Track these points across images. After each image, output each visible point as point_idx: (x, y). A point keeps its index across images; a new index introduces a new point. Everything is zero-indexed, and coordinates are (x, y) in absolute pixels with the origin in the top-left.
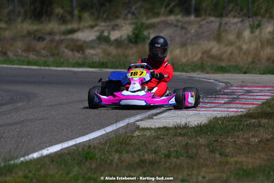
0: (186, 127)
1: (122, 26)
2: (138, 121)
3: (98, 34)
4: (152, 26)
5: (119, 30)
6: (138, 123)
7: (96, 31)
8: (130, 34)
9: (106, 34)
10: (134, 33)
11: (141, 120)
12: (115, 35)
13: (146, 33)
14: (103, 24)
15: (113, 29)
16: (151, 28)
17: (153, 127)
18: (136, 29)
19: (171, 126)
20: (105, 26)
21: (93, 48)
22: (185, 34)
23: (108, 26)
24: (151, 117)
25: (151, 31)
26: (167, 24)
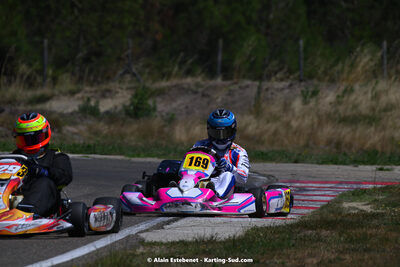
0: (212, 241)
1: (117, 92)
2: (142, 232)
3: (80, 103)
4: (161, 92)
5: (112, 98)
6: (143, 235)
7: (78, 99)
8: (128, 103)
9: (92, 103)
10: (132, 104)
11: (147, 231)
12: (105, 105)
13: (150, 102)
14: (88, 89)
15: (104, 96)
16: (158, 95)
17: (164, 241)
18: (136, 96)
19: (190, 239)
20: (91, 92)
21: (74, 124)
22: (209, 103)
23: (96, 92)
24: (160, 227)
25: (159, 99)
26: (182, 90)
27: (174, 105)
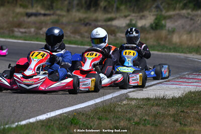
0: (163, 99)
2: (130, 92)
3: (128, 22)
4: (170, 17)
5: (145, 19)
6: (130, 94)
7: (128, 20)
8: (152, 22)
9: (134, 22)
10: (154, 23)
12: (140, 23)
13: (163, 22)
14: (134, 15)
15: (141, 18)
16: (168, 19)
18: (156, 19)
20: (135, 16)
22: (193, 23)
23: (137, 16)
24: (141, 90)
25: (168, 21)
26: (181, 16)
27: (176, 24)
